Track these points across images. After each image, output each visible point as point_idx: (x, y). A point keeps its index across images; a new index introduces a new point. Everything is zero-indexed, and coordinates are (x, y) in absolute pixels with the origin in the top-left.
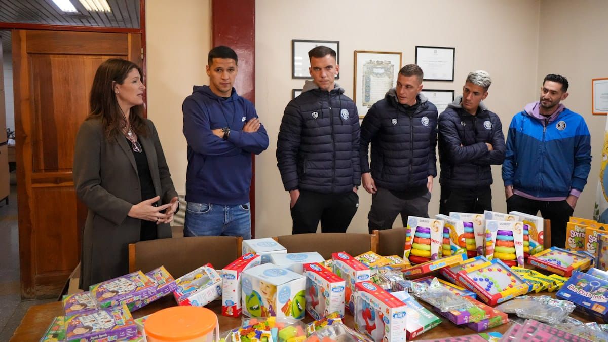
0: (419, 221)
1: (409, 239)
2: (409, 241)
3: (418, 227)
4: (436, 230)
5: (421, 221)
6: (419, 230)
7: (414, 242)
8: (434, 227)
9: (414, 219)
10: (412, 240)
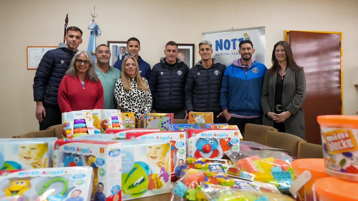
0: (74, 115)
1: (70, 132)
2: (70, 133)
3: (75, 120)
4: (90, 119)
5: (76, 114)
6: (76, 122)
7: (74, 133)
8: (87, 117)
9: (69, 114)
10: (72, 131)
